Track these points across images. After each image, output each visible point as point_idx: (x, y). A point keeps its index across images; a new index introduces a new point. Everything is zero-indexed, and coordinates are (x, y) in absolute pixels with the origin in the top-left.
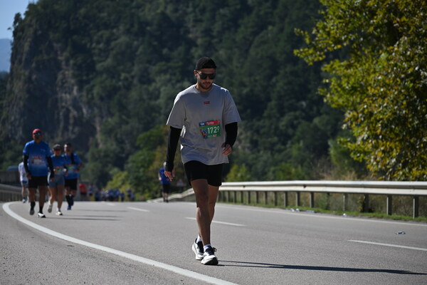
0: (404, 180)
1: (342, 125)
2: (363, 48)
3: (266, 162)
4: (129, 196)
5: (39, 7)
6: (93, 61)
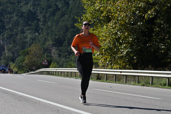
0: (111, 69)
2: (98, 24)
3: (63, 61)
6: (5, 25)
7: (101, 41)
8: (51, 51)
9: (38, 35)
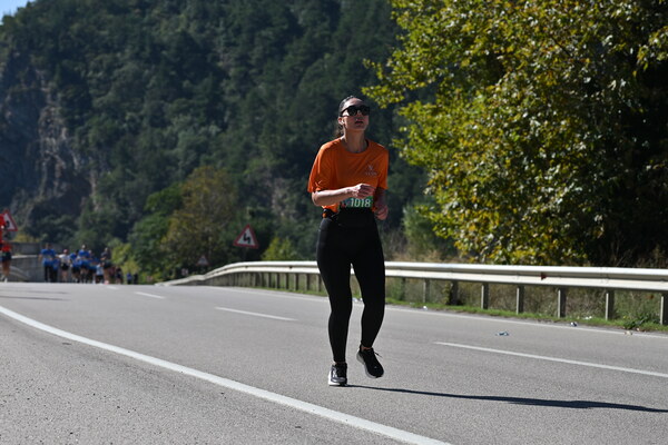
0: (504, 263)
1: (424, 189)
2: (454, 87)
5: (17, 21)
6: (89, 95)
7: (464, 156)
8: (270, 196)
9: (218, 133)
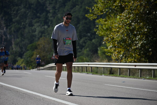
0: (125, 63)
1: (103, 42)
2: (111, 14)
4: (24, 68)
6: (12, 18)
7: (114, 33)
9: (47, 28)
